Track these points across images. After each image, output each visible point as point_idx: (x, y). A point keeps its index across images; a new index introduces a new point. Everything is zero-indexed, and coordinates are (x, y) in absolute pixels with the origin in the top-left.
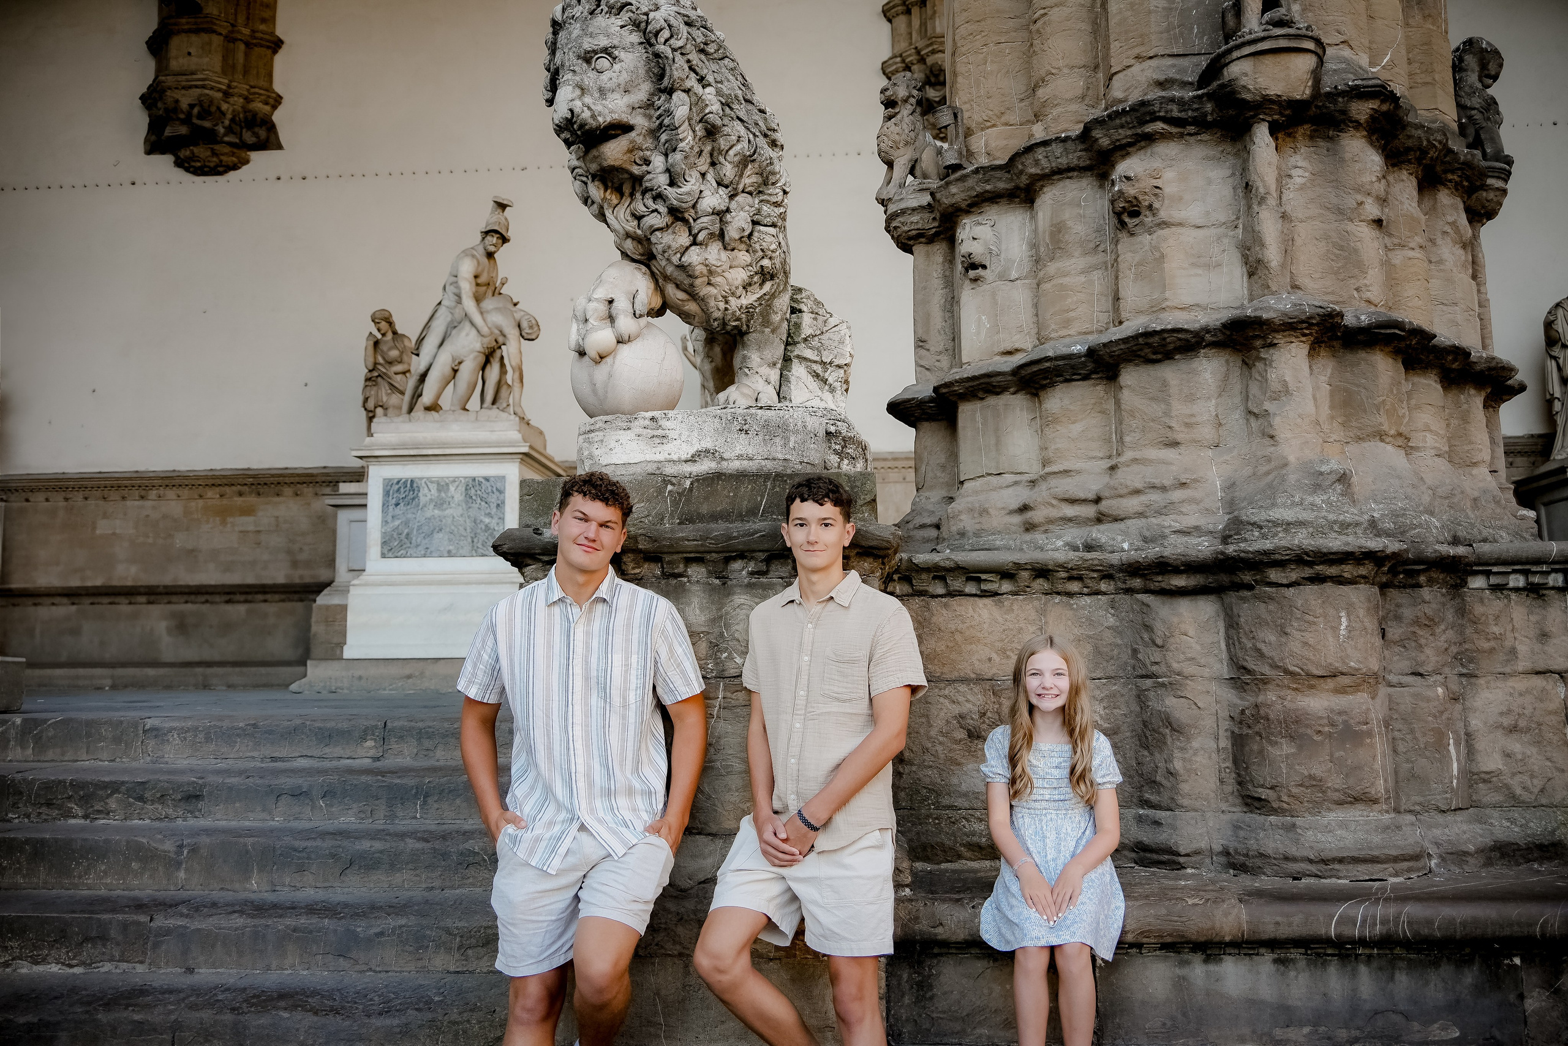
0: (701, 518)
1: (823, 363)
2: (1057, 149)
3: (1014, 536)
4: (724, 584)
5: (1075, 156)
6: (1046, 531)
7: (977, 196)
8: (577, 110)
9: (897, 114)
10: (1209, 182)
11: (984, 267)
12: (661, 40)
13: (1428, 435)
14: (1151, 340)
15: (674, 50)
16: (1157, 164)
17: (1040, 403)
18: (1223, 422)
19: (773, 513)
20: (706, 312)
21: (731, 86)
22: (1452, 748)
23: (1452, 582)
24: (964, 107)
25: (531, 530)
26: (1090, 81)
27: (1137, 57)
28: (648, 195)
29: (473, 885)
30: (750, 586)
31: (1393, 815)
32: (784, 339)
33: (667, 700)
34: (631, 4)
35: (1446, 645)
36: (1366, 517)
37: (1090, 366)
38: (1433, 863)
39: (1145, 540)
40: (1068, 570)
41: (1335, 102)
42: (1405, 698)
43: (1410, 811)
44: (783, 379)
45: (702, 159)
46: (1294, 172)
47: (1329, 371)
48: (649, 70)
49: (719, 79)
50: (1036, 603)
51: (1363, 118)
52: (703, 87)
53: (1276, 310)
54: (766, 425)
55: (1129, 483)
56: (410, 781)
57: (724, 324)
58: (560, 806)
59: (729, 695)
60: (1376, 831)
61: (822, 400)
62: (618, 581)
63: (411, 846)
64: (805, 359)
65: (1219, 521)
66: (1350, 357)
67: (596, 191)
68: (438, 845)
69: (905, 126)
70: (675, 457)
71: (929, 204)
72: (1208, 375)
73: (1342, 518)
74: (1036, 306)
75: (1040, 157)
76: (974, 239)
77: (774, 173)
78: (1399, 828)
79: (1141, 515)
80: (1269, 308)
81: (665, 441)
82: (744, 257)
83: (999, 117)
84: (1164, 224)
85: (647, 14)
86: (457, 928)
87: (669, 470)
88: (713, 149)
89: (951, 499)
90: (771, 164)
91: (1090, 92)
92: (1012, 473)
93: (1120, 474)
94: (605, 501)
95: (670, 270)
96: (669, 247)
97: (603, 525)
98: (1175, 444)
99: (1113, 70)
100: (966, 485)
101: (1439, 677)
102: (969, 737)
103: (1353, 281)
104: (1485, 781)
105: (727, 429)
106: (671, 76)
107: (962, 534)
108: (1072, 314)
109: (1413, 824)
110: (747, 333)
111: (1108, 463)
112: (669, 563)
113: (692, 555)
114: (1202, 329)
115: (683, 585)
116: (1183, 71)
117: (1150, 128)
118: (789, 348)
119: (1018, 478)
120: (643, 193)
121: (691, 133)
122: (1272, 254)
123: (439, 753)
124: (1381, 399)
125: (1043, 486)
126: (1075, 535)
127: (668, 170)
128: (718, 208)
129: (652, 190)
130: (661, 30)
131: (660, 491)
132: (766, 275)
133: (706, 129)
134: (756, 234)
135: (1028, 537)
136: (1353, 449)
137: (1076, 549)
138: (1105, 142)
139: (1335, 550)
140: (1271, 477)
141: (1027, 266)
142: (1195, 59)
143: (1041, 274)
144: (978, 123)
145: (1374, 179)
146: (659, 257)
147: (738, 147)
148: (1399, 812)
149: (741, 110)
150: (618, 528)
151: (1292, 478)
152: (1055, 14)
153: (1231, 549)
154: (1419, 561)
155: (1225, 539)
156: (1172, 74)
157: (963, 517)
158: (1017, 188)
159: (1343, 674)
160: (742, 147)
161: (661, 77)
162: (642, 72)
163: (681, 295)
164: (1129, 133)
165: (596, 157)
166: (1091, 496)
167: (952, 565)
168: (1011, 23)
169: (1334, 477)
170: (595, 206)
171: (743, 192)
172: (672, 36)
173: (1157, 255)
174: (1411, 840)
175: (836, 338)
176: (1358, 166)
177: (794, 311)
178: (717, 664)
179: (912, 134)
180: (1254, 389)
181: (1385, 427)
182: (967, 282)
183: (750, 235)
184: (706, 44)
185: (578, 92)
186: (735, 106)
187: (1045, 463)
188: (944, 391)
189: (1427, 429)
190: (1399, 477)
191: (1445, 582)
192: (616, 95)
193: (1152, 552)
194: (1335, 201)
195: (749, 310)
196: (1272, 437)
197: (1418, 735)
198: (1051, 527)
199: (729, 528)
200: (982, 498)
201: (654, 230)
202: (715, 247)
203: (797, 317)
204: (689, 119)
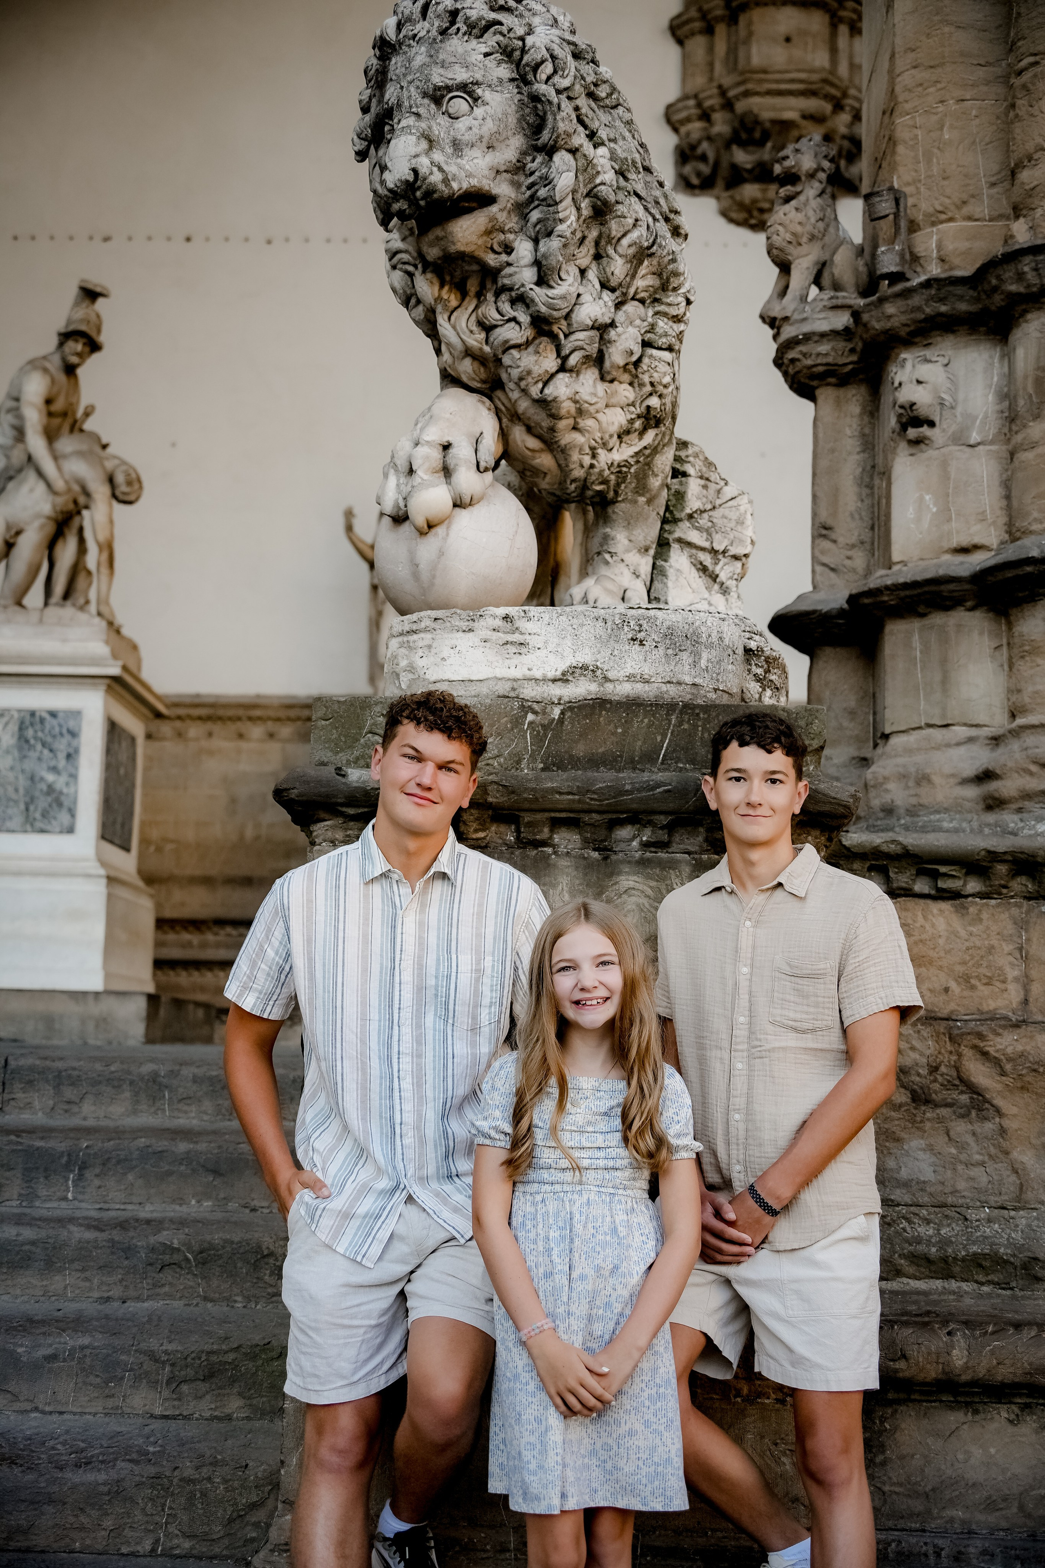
0: (575, 763)
1: (713, 552)
3: (969, 816)
4: (606, 858)
6: (1020, 810)
7: (925, 320)
8: (423, 170)
9: (798, 193)
11: (932, 424)
12: (542, 75)
15: (559, 92)
17: (1010, 625)
19: (678, 760)
20: (563, 469)
21: (626, 148)
24: (907, 190)
25: (331, 769)
28: (504, 297)
29: (169, 1296)
30: (643, 863)
32: (662, 513)
34: (501, 24)
44: (657, 572)
45: (584, 249)
48: (522, 119)
49: (612, 136)
50: (1015, 911)
52: (595, 147)
54: (670, 634)
56: (58, 1146)
57: (584, 485)
61: (710, 604)
62: (461, 848)
64: (689, 544)
67: (426, 287)
69: (811, 213)
70: (538, 674)
71: (847, 329)
74: (1007, 484)
75: (1026, 269)
76: (919, 382)
77: (676, 274)
81: (523, 650)
82: (625, 392)
83: (958, 208)
85: (522, 39)
86: (167, 1352)
87: (529, 692)
88: (600, 236)
89: (865, 762)
90: (674, 261)
92: (965, 725)
94: (448, 732)
95: (524, 405)
96: (529, 373)
97: (444, 766)
100: (894, 741)
102: (914, 1100)
105: (613, 637)
106: (554, 129)
107: (889, 811)
110: (614, 502)
112: (530, 824)
113: (563, 815)
115: (548, 856)
118: (667, 527)
119: (973, 732)
120: (497, 295)
121: (574, 210)
123: (88, 1107)
125: (1014, 745)
127: (537, 263)
128: (600, 320)
129: (511, 289)
130: (543, 62)
131: (517, 722)
132: (650, 420)
133: (594, 207)
134: (646, 360)
135: (991, 818)
141: (996, 426)
143: (1019, 438)
144: (927, 215)
146: (511, 385)
147: (634, 235)
149: (637, 181)
150: (465, 771)
157: (891, 786)
158: (985, 310)
160: (639, 235)
161: (537, 129)
162: (512, 120)
163: (533, 443)
165: (439, 239)
167: (900, 849)
168: (981, 73)
170: (420, 308)
171: (633, 299)
172: (555, 72)
175: (733, 515)
177: (677, 473)
179: (821, 225)
183: (637, 363)
184: (596, 85)
185: (424, 145)
186: (632, 176)
187: (1016, 712)
188: (866, 601)
192: (476, 152)
195: (620, 470)
198: (1027, 804)
199: (618, 779)
200: (919, 758)
201: (508, 347)
202: (590, 376)
203: (681, 483)
204: (574, 191)
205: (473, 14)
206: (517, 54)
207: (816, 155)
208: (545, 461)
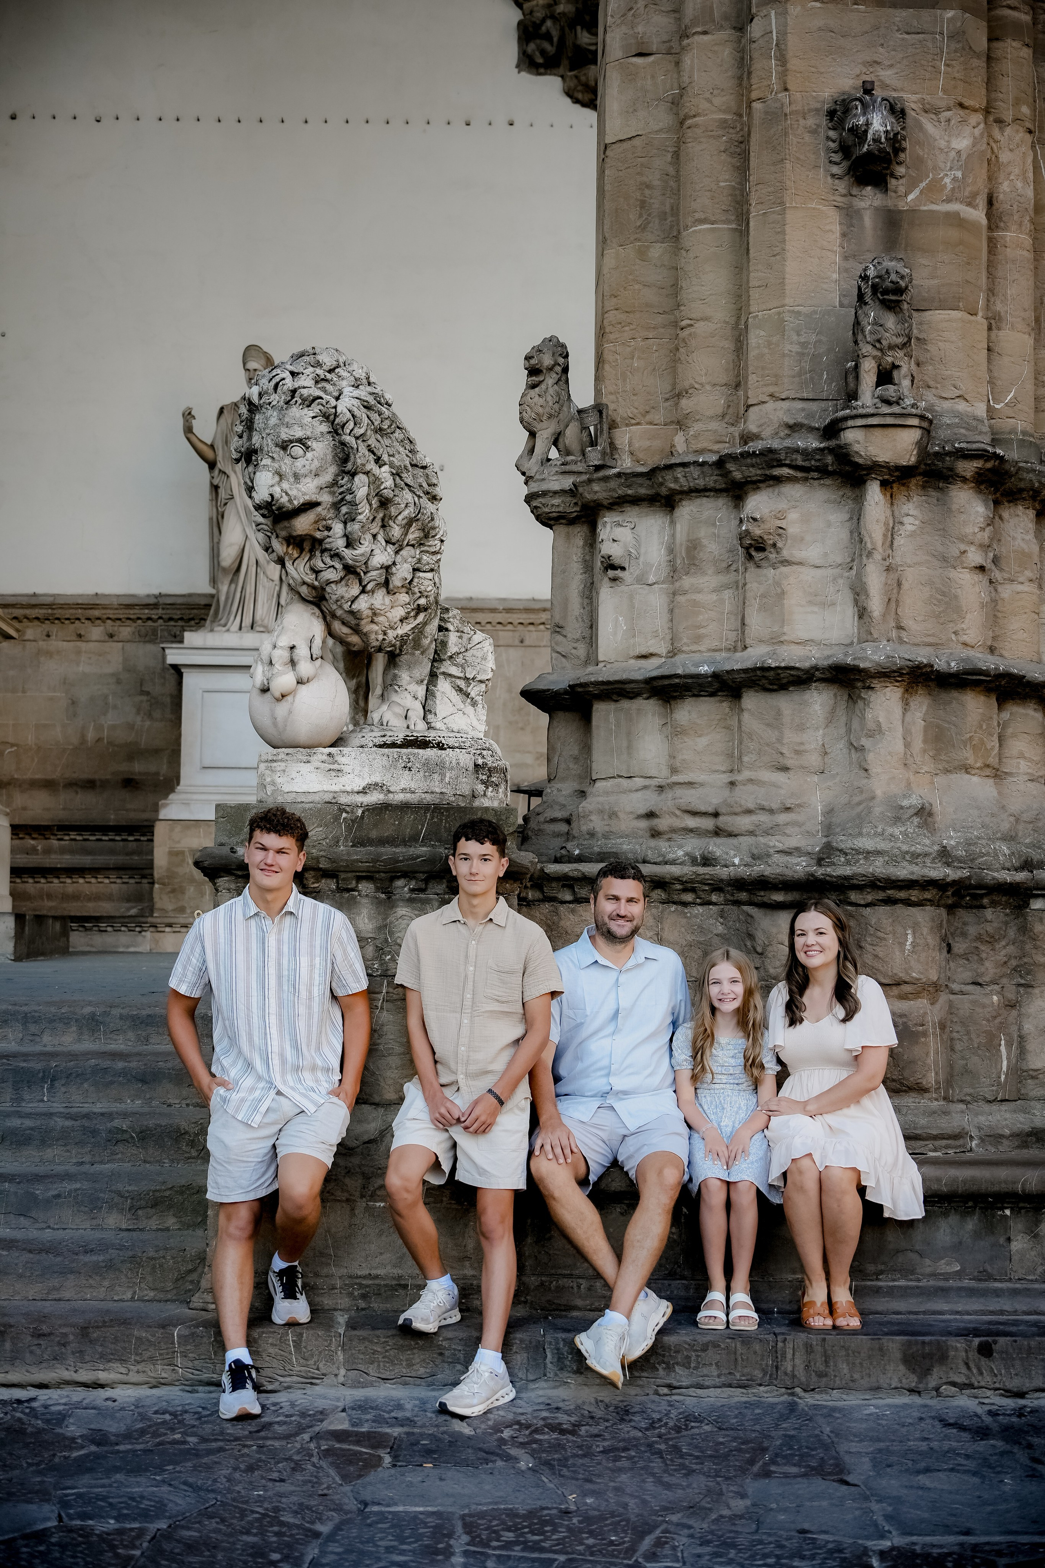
1: (466, 679)
2: (695, 472)
3: (641, 840)
4: (389, 898)
5: (712, 480)
6: (669, 839)
7: (619, 497)
8: (277, 496)
9: (541, 382)
10: (829, 525)
11: (623, 569)
12: (347, 429)
13: (1022, 762)
14: (767, 674)
15: (357, 438)
16: (782, 505)
17: (671, 711)
18: (829, 751)
19: (431, 840)
20: (366, 643)
21: (402, 459)
22: (1003, 1049)
23: (1015, 903)
24: (610, 399)
25: (227, 848)
26: (731, 399)
27: (771, 396)
28: (326, 554)
29: (122, 1160)
30: (411, 901)
31: (942, 1103)
32: (432, 658)
33: (340, 993)
34: (321, 398)
35: (1005, 959)
36: (936, 848)
37: (716, 685)
38: (974, 1143)
39: (754, 857)
40: (682, 883)
41: (943, 461)
42: (964, 1004)
43: (962, 1101)
45: (375, 524)
46: (906, 520)
47: (925, 708)
48: (335, 457)
49: (391, 454)
50: (654, 911)
51: (968, 475)
52: (380, 466)
53: (871, 661)
54: (426, 763)
55: (743, 802)
56: (36, 1065)
57: (380, 648)
58: (260, 1078)
59: (391, 990)
60: (924, 1114)
62: (301, 896)
63: (61, 1124)
64: (450, 675)
65: (816, 845)
66: (944, 696)
67: (279, 547)
68: (86, 1123)
69: (549, 398)
70: (349, 789)
71: (571, 492)
72: (817, 707)
73: (913, 848)
74: (671, 611)
75: (679, 475)
76: (614, 540)
77: (434, 528)
78: (946, 1113)
79: (752, 833)
80: (865, 659)
81: (340, 774)
82: (404, 598)
83: (644, 416)
84: (786, 562)
85: (335, 407)
86: (128, 1191)
87: (344, 799)
88: (385, 516)
89: (582, 794)
90: (432, 519)
91: (731, 411)
92: (642, 777)
93: (738, 789)
95: (339, 613)
96: (342, 597)
97: (280, 852)
98: (785, 769)
99: (750, 402)
100: (598, 784)
101: (996, 987)
103: (951, 625)
104: (1033, 1077)
105: (393, 766)
106: (354, 463)
107: (592, 834)
108: (702, 631)
109: (962, 1112)
110: (399, 655)
111: (726, 778)
112: (344, 879)
113: (364, 874)
114: (812, 668)
115: (355, 897)
116: (810, 415)
117: (777, 472)
118: (436, 664)
119: (647, 782)
120: (323, 551)
121: (368, 506)
122: (876, 605)
123: (46, 1038)
124: (968, 736)
125: (669, 794)
126: (693, 846)
127: (345, 535)
128: (386, 564)
129: (330, 550)
130: (347, 421)
131: (337, 818)
132: (419, 609)
133: (380, 501)
134: (416, 580)
135: (653, 843)
136: (941, 780)
137: (694, 861)
138: (737, 475)
139: (902, 877)
140: (861, 807)
141: (664, 572)
142: (823, 404)
143: (677, 584)
144: (623, 418)
145: (977, 530)
146: (332, 602)
147: (406, 513)
148: (952, 1102)
149: (408, 476)
150: (295, 853)
151: (877, 811)
152: (701, 328)
153: (820, 872)
154: (980, 886)
155: (820, 862)
156: (800, 418)
157: (593, 817)
158: (657, 495)
159: (906, 983)
160: (410, 512)
161: (345, 460)
162: (329, 457)
163: (346, 630)
164: (759, 472)
165: (285, 527)
166: (711, 810)
167: (580, 875)
168: (660, 319)
169: (912, 811)
170: (275, 554)
171: (407, 546)
172: (355, 425)
173: (779, 590)
174: (955, 1124)
175: (479, 654)
176: (963, 517)
177: (441, 629)
178: (381, 965)
179: (556, 406)
180: (855, 725)
181: (971, 761)
182: (606, 579)
183: (410, 582)
184: (381, 422)
185: (277, 478)
186: (404, 475)
187: (674, 771)
188: (580, 690)
189: (1022, 756)
190: (978, 808)
191: (1007, 905)
192: (308, 480)
193: (760, 869)
194: (940, 548)
195: (403, 640)
196: (866, 770)
197: (973, 1036)
198: (674, 836)
199: (395, 853)
200: (612, 798)
201: (329, 583)
202: (381, 593)
203: (445, 636)
204: (368, 495)
205: (305, 392)
206: (332, 417)
207: (553, 354)
208: (354, 639)
